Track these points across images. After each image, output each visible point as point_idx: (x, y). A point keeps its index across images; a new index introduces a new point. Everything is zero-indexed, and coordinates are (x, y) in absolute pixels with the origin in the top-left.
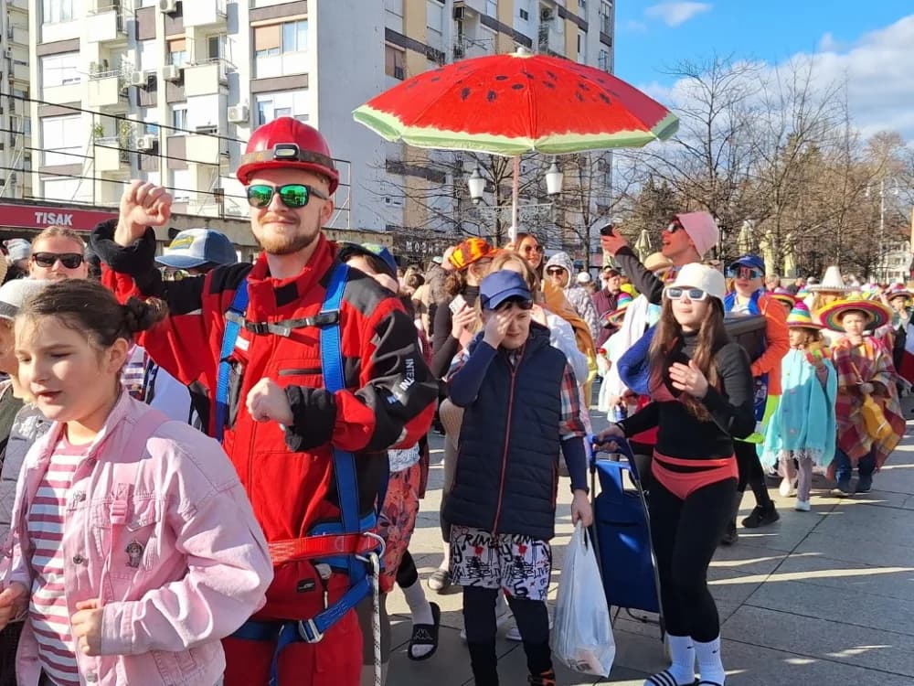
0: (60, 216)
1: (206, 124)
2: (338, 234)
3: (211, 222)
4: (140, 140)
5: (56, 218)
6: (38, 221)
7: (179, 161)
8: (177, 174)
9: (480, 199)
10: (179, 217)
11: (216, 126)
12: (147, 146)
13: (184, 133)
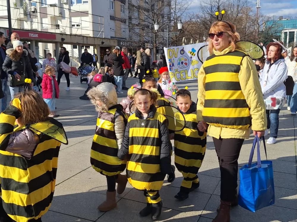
0: (35, 34)
1: (55, 4)
2: (103, 40)
3: (72, 36)
4: (30, 8)
5: (34, 35)
6: (30, 36)
7: (44, 14)
8: (43, 19)
9: (157, 30)
10: (64, 35)
11: (57, 4)
12: (33, 10)
13: (47, 6)
